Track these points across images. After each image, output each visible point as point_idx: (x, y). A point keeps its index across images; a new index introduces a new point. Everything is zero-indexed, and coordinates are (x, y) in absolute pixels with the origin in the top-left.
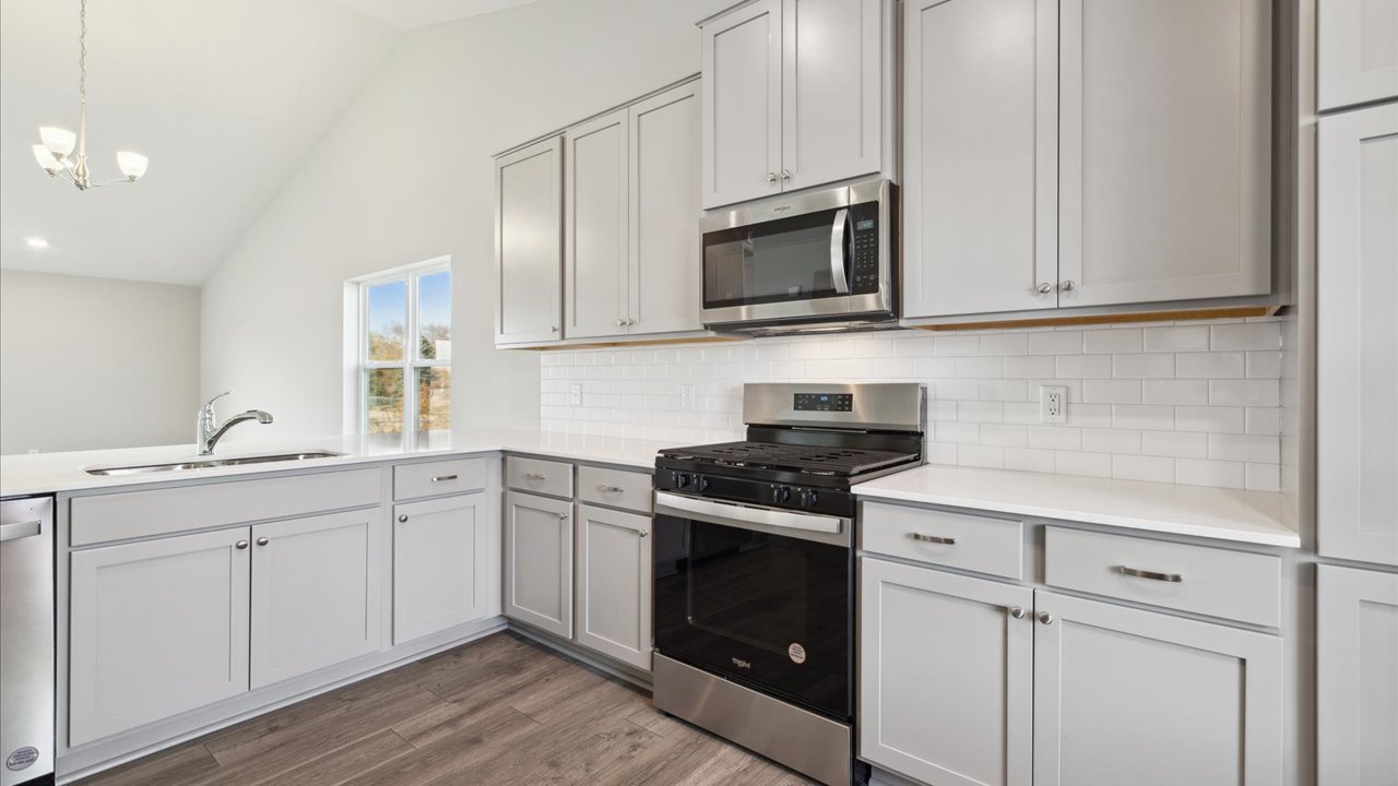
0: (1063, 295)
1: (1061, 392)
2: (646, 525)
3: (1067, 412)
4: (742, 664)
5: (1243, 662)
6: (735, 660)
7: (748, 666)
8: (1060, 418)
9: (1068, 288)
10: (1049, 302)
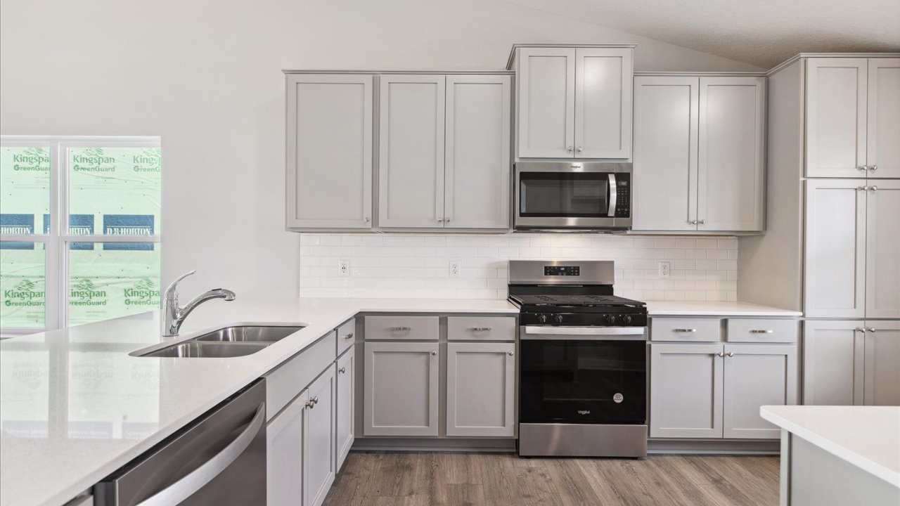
0: (700, 225)
1: (667, 264)
2: (511, 349)
3: (670, 274)
4: (584, 412)
5: (786, 356)
6: (580, 412)
7: (589, 412)
8: (667, 276)
9: (702, 223)
10: (693, 228)
